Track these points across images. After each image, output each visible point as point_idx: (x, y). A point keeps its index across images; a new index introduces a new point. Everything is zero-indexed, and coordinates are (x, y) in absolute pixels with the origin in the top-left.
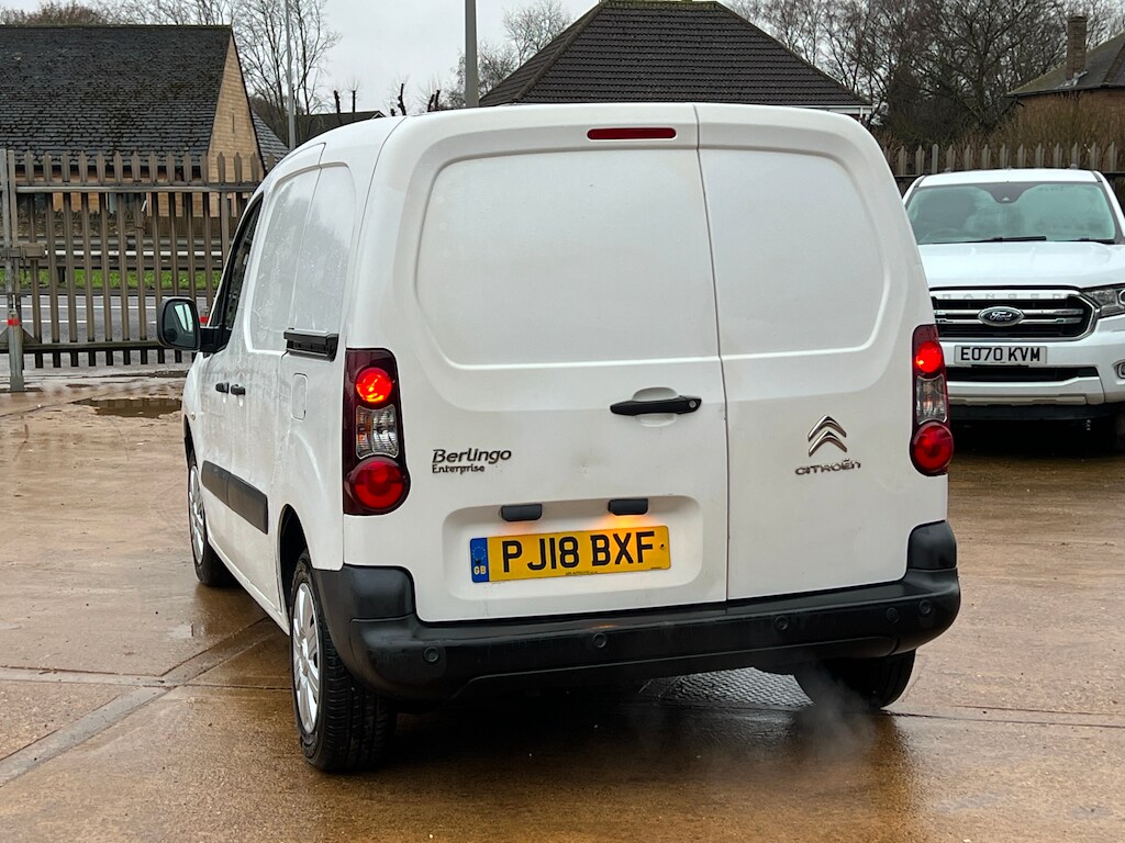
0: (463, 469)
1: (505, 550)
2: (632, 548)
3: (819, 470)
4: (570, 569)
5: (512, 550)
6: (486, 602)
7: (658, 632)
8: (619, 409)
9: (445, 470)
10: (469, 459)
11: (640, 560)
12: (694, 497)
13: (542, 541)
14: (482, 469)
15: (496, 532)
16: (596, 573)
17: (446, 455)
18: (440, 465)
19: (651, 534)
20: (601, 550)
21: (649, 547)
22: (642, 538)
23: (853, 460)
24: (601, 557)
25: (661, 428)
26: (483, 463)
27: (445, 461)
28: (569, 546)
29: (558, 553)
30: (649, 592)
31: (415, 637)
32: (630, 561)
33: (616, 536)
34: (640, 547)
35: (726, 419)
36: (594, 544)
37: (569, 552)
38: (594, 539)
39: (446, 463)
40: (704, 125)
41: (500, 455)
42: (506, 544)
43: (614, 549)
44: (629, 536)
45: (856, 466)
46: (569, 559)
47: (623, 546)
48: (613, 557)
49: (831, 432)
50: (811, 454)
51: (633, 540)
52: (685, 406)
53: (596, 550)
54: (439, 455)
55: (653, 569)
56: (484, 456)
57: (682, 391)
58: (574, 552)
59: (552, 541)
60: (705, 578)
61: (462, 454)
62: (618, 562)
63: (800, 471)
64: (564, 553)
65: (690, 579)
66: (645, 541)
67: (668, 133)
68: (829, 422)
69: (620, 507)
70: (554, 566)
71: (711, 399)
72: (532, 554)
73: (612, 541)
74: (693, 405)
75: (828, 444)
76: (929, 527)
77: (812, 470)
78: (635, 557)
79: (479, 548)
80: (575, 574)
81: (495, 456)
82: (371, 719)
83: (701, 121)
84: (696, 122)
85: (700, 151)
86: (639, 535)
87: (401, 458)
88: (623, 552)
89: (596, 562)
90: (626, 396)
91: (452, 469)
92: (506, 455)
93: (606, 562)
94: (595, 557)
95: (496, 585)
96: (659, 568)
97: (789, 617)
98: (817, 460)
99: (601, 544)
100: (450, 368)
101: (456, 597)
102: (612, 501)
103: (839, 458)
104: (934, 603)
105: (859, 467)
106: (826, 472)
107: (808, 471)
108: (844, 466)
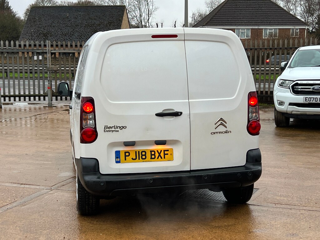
0: (113, 131)
1: (125, 154)
2: (162, 154)
3: (218, 133)
4: (144, 160)
5: (127, 154)
6: (119, 169)
7: (168, 178)
8: (158, 115)
9: (108, 131)
10: (114, 128)
11: (164, 158)
12: (179, 140)
13: (136, 152)
14: (118, 131)
15: (122, 149)
16: (151, 161)
17: (108, 127)
18: (106, 130)
19: (168, 151)
20: (153, 155)
21: (167, 154)
22: (165, 152)
23: (229, 130)
25: (170, 120)
26: (118, 129)
27: (107, 129)
28: (144, 153)
29: (140, 155)
30: (167, 167)
31: (99, 178)
32: (161, 158)
33: (157, 151)
34: (165, 154)
35: (190, 118)
36: (151, 153)
37: (144, 155)
38: (151, 151)
39: (108, 129)
40: (186, 34)
41: (123, 127)
42: (125, 153)
43: (157, 155)
44: (161, 151)
45: (230, 132)
46: (144, 157)
47: (159, 154)
48: (157, 157)
49: (222, 122)
50: (216, 129)
51: (163, 152)
52: (177, 114)
53: (152, 155)
54: (106, 127)
55: (168, 160)
56: (119, 127)
57: (177, 110)
58: (145, 155)
59: (139, 152)
60: (184, 163)
61: (112, 127)
62: (158, 158)
63: (212, 133)
64: (142, 155)
65: (179, 164)
66: (166, 152)
67: (175, 36)
68: (221, 119)
69: (158, 143)
70: (139, 159)
71: (185, 112)
72: (133, 155)
73: (156, 152)
74: (179, 114)
75: (221, 126)
76: (253, 150)
77: (216, 133)
78: (163, 157)
79: (118, 154)
80: (145, 162)
81: (122, 127)
82: (91, 201)
83: (185, 33)
84: (184, 33)
85: (185, 41)
86: (164, 151)
87: (95, 128)
88: (160, 155)
89: (151, 158)
90: (160, 111)
91: (110, 131)
92: (125, 127)
93: (154, 158)
94: (151, 157)
95: (122, 164)
96: (170, 160)
97: (208, 175)
98: (217, 130)
99: (153, 153)
100: (109, 102)
101: (111, 167)
102: (156, 141)
103: (224, 129)
104: (252, 172)
105: (231, 132)
106: (220, 134)
107: (215, 133)
108: (226, 132)
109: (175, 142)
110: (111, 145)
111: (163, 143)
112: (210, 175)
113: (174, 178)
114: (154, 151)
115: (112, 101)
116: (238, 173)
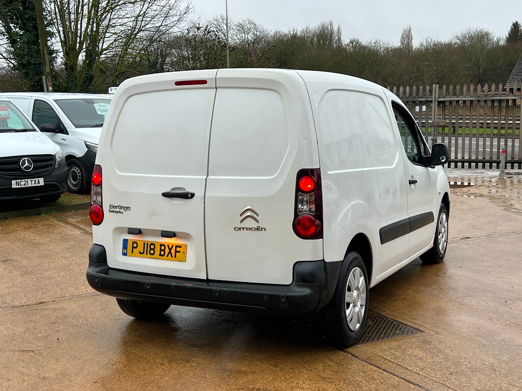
0: (117, 212)
1: (133, 245)
2: (173, 251)
3: (245, 229)
4: (151, 256)
5: (135, 245)
6: (125, 263)
8: (166, 195)
9: (112, 211)
10: (119, 208)
11: (175, 257)
12: (191, 234)
13: (144, 243)
14: (122, 213)
16: (159, 259)
18: (111, 210)
19: (180, 247)
20: (163, 250)
21: (179, 252)
22: (177, 248)
23: (261, 225)
24: (162, 253)
25: (179, 204)
26: (122, 210)
29: (149, 249)
30: (177, 270)
32: (172, 256)
33: (168, 246)
34: (176, 252)
35: (204, 203)
36: (161, 248)
38: (161, 245)
39: (112, 209)
41: (127, 208)
42: (133, 243)
43: (167, 251)
44: (173, 246)
45: (263, 229)
46: (152, 252)
47: (170, 250)
48: (166, 254)
49: (251, 213)
50: (241, 222)
51: (174, 248)
52: (186, 196)
53: (161, 250)
54: (112, 206)
55: (179, 261)
56: (123, 208)
57: (189, 190)
58: (154, 249)
59: (147, 243)
61: (117, 206)
62: (167, 256)
63: (236, 229)
64: (151, 249)
66: (178, 249)
67: (204, 82)
68: (250, 209)
70: (147, 254)
71: (199, 194)
72: (140, 248)
73: (167, 248)
75: (249, 218)
77: (242, 229)
78: (174, 255)
79: (125, 241)
80: (153, 258)
84: (215, 77)
85: (217, 89)
86: (177, 247)
87: (101, 206)
88: (170, 252)
89: (160, 255)
90: (168, 190)
91: (115, 212)
92: (129, 208)
93: (163, 255)
94: (160, 253)
95: (129, 258)
96: (181, 261)
97: (220, 291)
98: (245, 224)
99: (163, 248)
100: (117, 173)
101: (117, 260)
102: (162, 231)
103: (255, 225)
104: (288, 297)
105: (265, 230)
106: (248, 230)
107: (240, 229)
108: (258, 229)
109: (186, 236)
110: (118, 230)
111: (172, 235)
112: (224, 292)
113: (176, 286)
114: (164, 246)
115: (120, 171)
116: (264, 295)
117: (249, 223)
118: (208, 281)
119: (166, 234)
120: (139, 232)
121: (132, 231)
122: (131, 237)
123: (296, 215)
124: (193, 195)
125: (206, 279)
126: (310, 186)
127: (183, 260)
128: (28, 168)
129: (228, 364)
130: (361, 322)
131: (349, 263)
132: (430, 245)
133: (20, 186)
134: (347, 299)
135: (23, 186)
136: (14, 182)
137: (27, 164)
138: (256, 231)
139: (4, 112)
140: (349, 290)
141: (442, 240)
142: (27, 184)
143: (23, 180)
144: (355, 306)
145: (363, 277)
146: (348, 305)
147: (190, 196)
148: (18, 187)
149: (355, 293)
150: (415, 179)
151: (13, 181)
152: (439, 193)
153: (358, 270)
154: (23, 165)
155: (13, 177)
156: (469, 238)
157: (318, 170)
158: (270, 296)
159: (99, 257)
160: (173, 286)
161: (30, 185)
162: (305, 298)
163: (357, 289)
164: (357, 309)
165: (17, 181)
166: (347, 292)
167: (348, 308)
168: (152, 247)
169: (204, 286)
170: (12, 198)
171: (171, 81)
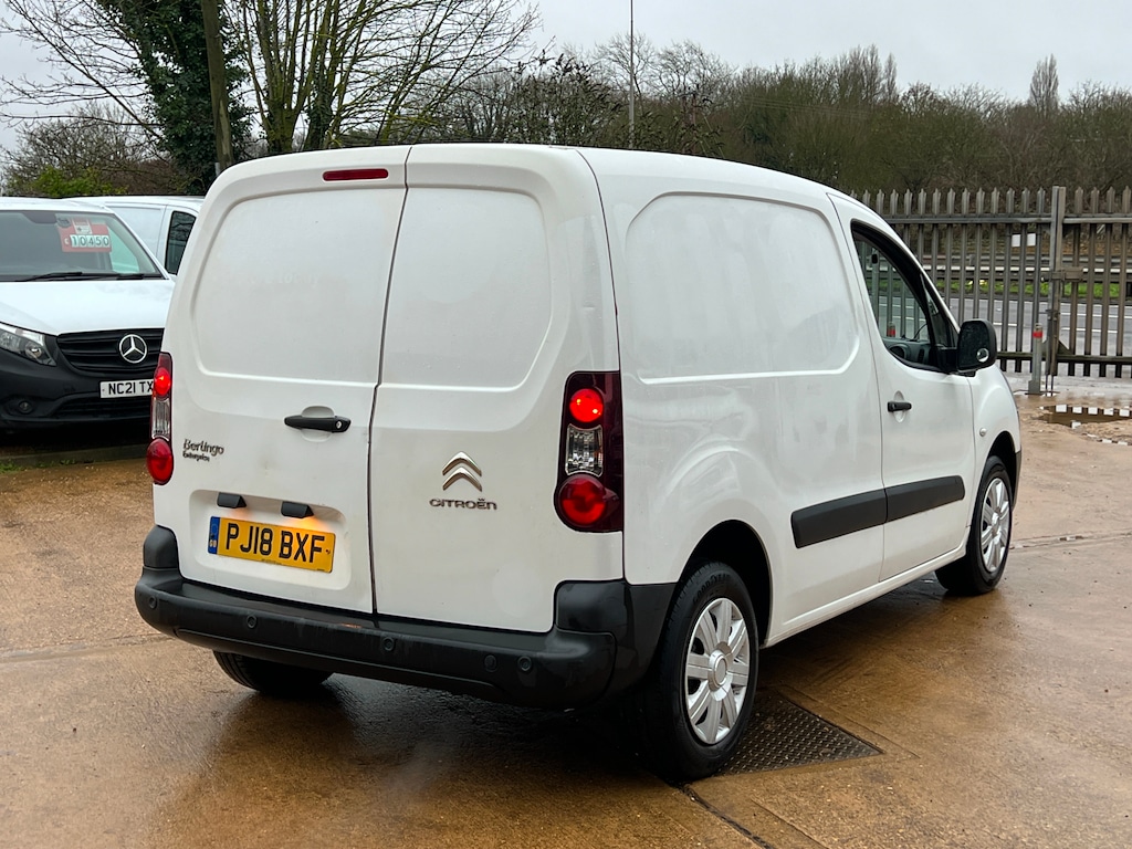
0: (199, 457)
1: (229, 530)
2: (307, 548)
3: (453, 504)
4: (264, 557)
5: (233, 531)
9: (189, 456)
10: (202, 449)
11: (311, 561)
12: (340, 511)
13: (252, 528)
14: (208, 459)
16: (280, 564)
17: (191, 444)
18: (188, 452)
19: (322, 539)
20: (287, 545)
21: (319, 550)
22: (316, 541)
24: (286, 550)
25: (318, 443)
26: (208, 454)
29: (260, 541)
30: (314, 590)
32: (304, 559)
33: (298, 535)
34: (314, 549)
35: (370, 443)
36: (283, 539)
37: (266, 542)
38: (284, 533)
39: (190, 451)
41: (218, 448)
42: (231, 526)
43: (295, 546)
44: (307, 536)
45: (492, 506)
46: (266, 547)
47: (302, 544)
48: (293, 553)
49: (465, 468)
50: (445, 487)
51: (310, 539)
53: (284, 544)
54: (188, 445)
55: (319, 570)
56: (210, 448)
57: (339, 412)
58: (269, 542)
59: (258, 529)
61: (198, 445)
62: (296, 558)
63: (435, 503)
64: (264, 542)
65: (342, 588)
66: (318, 543)
67: (382, 173)
68: (464, 458)
69: (289, 509)
70: (255, 552)
71: (359, 423)
72: (243, 539)
73: (295, 539)
74: (343, 426)
75: (462, 480)
76: (577, 585)
77: (446, 504)
78: (308, 558)
79: (215, 521)
80: (267, 562)
81: (215, 450)
83: (409, 163)
84: (405, 163)
85: (408, 189)
86: (314, 538)
87: (170, 443)
88: (301, 550)
89: (282, 555)
90: (297, 411)
91: (195, 456)
92: (221, 450)
93: (287, 556)
94: (282, 550)
95: (220, 559)
96: (323, 570)
97: (396, 640)
98: (452, 494)
99: (287, 539)
100: (199, 372)
101: (198, 562)
102: (285, 503)
103: (474, 495)
104: (536, 662)
105: (495, 508)
106: (460, 507)
107: (441, 504)
108: (480, 504)
109: (332, 515)
110: (200, 497)
111: (306, 511)
112: (403, 642)
113: (308, 627)
114: (290, 534)
115: (207, 367)
116: (486, 654)
117: (462, 490)
118: (375, 617)
119: (293, 510)
120: (240, 503)
121: (227, 501)
122: (226, 514)
123: (562, 476)
124: (346, 424)
125: (371, 612)
126: (595, 411)
127: (327, 568)
128: (134, 356)
129: (411, 807)
130: (732, 723)
131: (699, 588)
132: (958, 551)
133: (117, 395)
134: (691, 670)
135: (124, 395)
136: (104, 385)
137: (133, 348)
138: (476, 509)
139: (101, 237)
140: (699, 648)
141: (991, 541)
142: (132, 390)
143: (124, 382)
144: (713, 687)
145: (741, 622)
146: (694, 685)
147: (339, 425)
148: (112, 395)
149: (715, 658)
150: (907, 400)
151: (102, 384)
152: (982, 434)
153: (726, 605)
154: (125, 350)
155: (103, 375)
156: (1081, 538)
157: (616, 376)
158: (499, 657)
159: (163, 556)
160: (301, 625)
161: (139, 393)
162: (573, 664)
163: (723, 647)
164: (720, 695)
165: (112, 383)
166: (691, 656)
167: (693, 689)
168: (267, 536)
169: (365, 628)
170: (100, 418)
171: (316, 171)
